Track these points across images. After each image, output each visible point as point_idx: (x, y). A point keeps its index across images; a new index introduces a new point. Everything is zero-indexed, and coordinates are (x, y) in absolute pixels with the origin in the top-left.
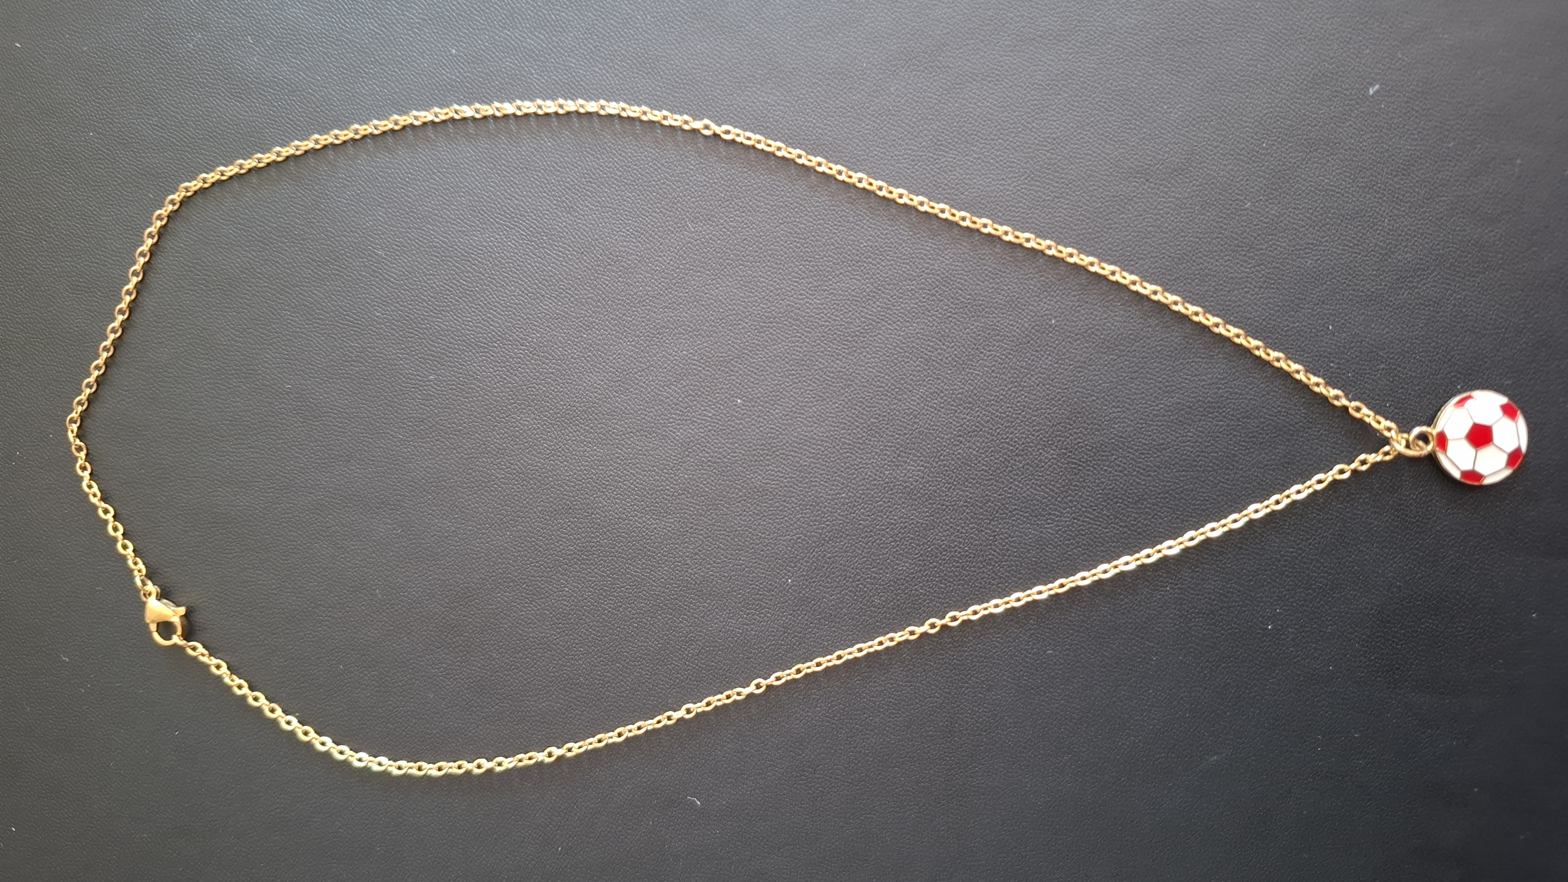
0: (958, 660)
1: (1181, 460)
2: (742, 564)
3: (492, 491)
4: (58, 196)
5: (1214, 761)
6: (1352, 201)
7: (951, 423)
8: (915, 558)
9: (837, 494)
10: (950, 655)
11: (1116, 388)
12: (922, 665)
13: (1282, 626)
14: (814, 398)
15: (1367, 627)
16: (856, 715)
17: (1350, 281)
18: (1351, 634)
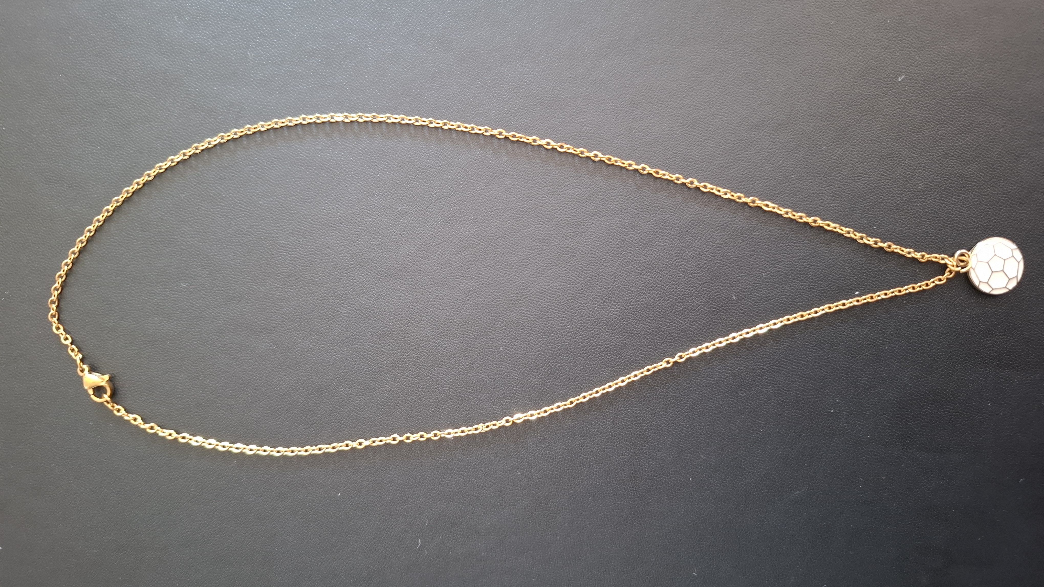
0: (640, 432)
1: (780, 307)
2: (503, 370)
3: (338, 321)
4: (36, 117)
5: (797, 494)
6: (887, 147)
7: (638, 281)
8: (614, 367)
9: (565, 325)
10: (635, 428)
11: (741, 261)
12: (617, 435)
13: (839, 410)
14: (551, 264)
15: (891, 411)
16: (575, 467)
17: (884, 197)
18: (881, 415)
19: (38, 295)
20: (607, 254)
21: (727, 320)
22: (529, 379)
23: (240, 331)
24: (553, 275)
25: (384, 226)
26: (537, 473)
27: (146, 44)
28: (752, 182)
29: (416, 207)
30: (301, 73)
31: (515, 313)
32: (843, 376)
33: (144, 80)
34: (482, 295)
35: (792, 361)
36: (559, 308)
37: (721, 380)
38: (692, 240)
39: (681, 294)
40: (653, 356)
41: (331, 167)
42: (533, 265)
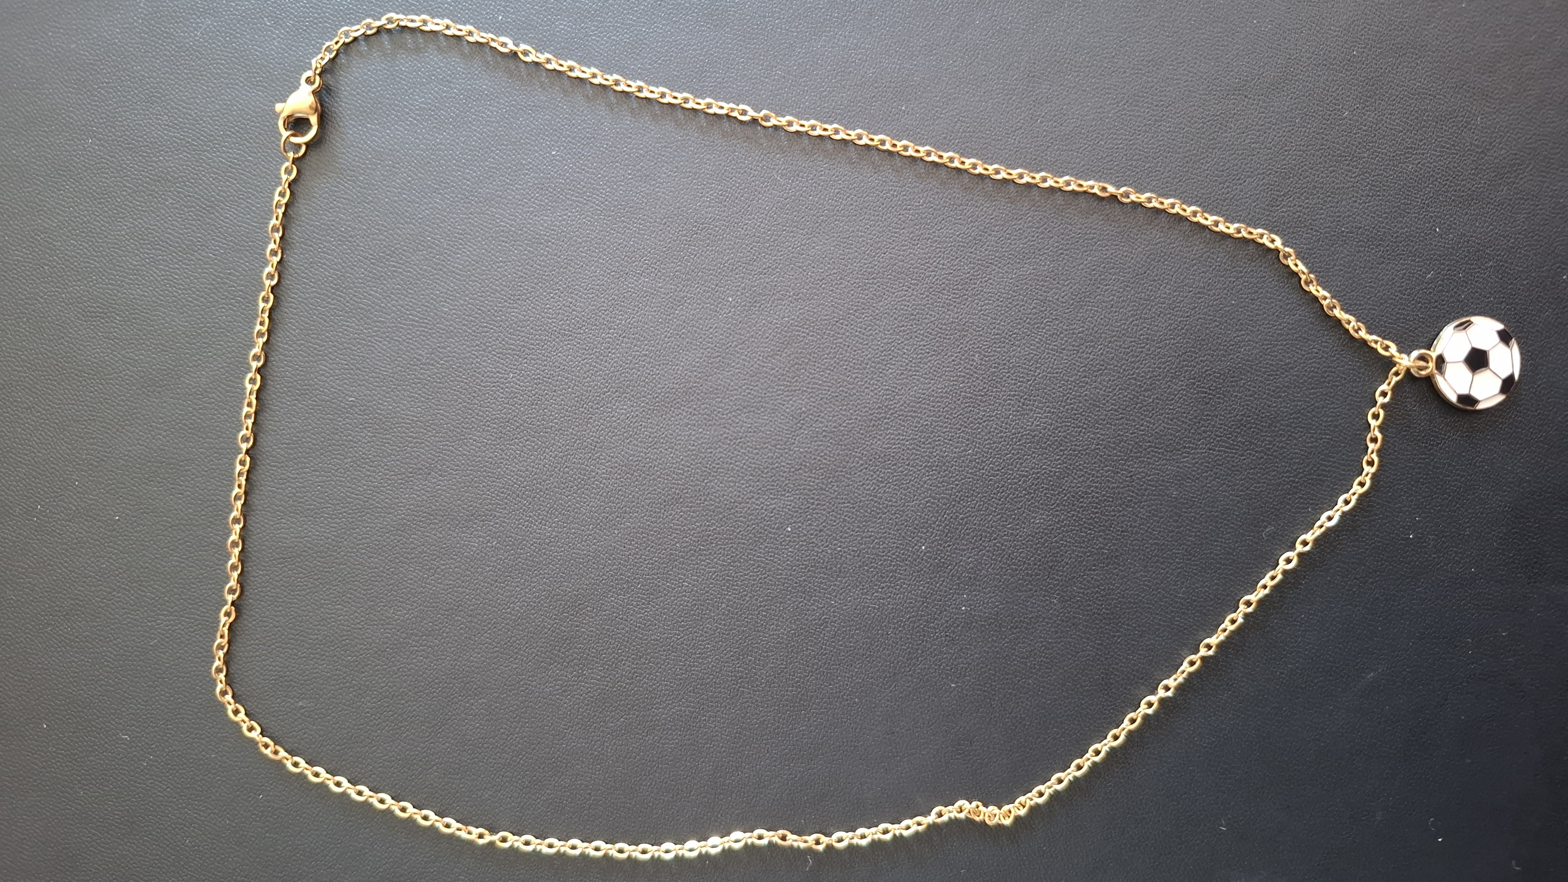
19: (93, 504)
20: (1019, 326)
21: (1226, 410)
22: (916, 545)
23: (434, 524)
24: (935, 371)
25: (651, 324)
26: (946, 697)
27: (226, 73)
28: (1240, 181)
29: (698, 287)
30: (486, 90)
31: (879, 440)
32: (1421, 478)
33: (230, 131)
34: (822, 418)
35: (1339, 463)
36: (950, 424)
37: (1229, 509)
38: (1155, 287)
39: (1148, 377)
40: (1113, 483)
41: (553, 238)
42: (899, 358)
